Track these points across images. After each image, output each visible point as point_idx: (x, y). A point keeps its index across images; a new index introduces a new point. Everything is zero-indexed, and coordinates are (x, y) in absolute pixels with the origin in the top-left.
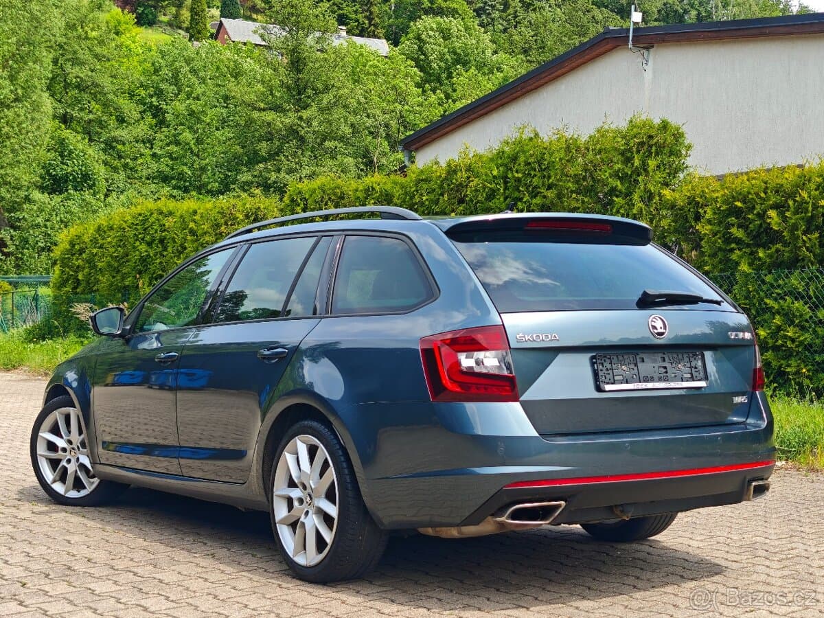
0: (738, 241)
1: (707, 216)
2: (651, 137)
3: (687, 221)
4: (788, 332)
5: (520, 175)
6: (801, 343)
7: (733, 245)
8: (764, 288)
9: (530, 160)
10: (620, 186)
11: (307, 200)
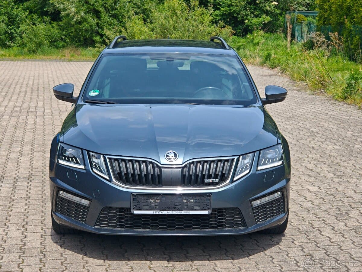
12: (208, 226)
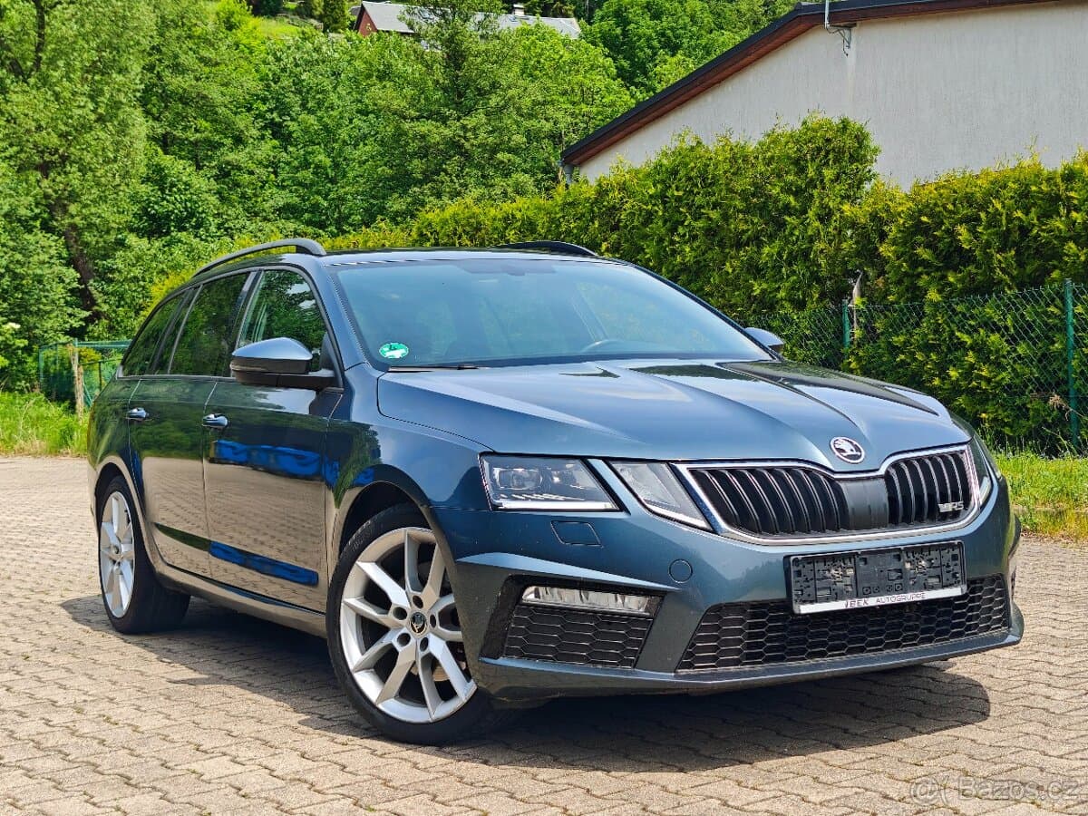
0: (925, 263)
1: (891, 236)
2: (828, 140)
3: (870, 242)
4: (982, 371)
5: (681, 193)
6: (999, 383)
7: (920, 269)
8: (956, 319)
9: (693, 174)
10: (793, 203)
11: (438, 234)
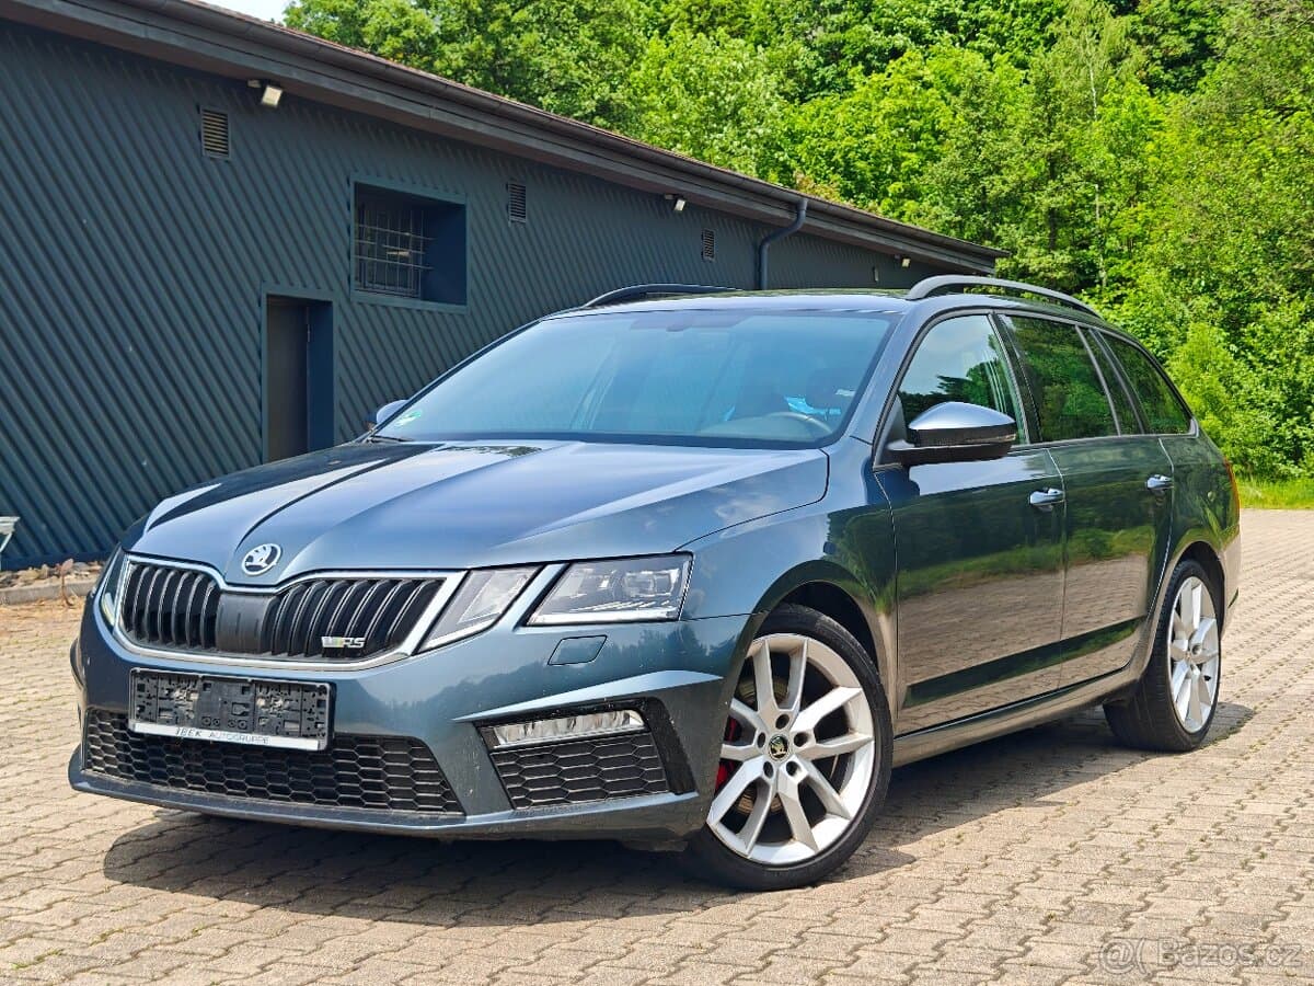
12: (335, 797)
